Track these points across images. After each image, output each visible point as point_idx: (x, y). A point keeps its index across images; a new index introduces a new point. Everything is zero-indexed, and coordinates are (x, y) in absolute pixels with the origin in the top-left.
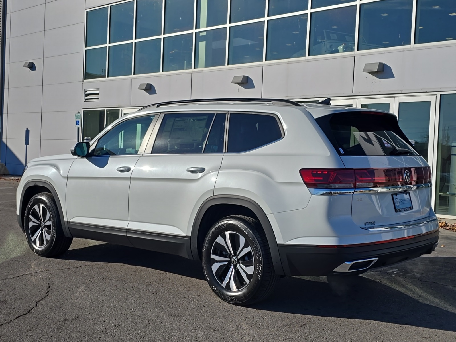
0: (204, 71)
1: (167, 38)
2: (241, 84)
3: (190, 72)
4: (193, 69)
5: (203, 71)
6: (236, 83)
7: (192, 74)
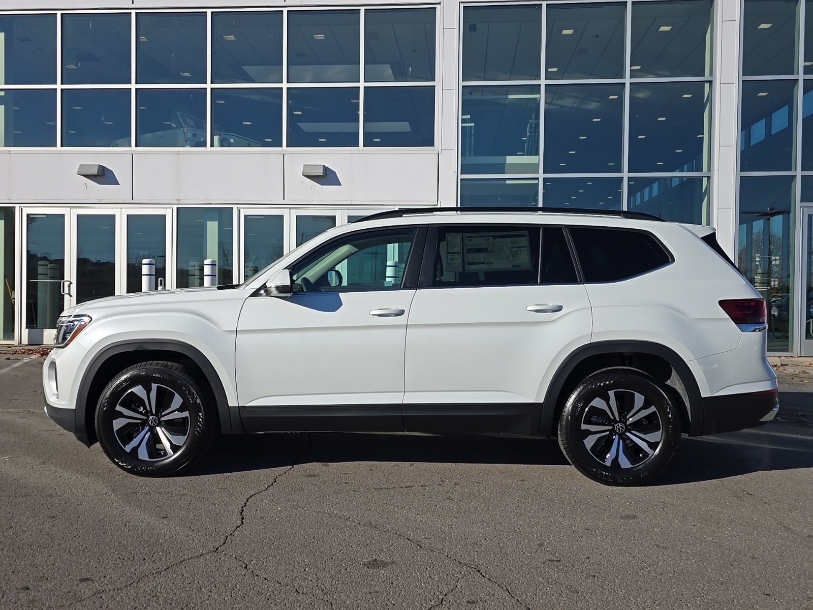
2: (94, 177)
6: (83, 176)
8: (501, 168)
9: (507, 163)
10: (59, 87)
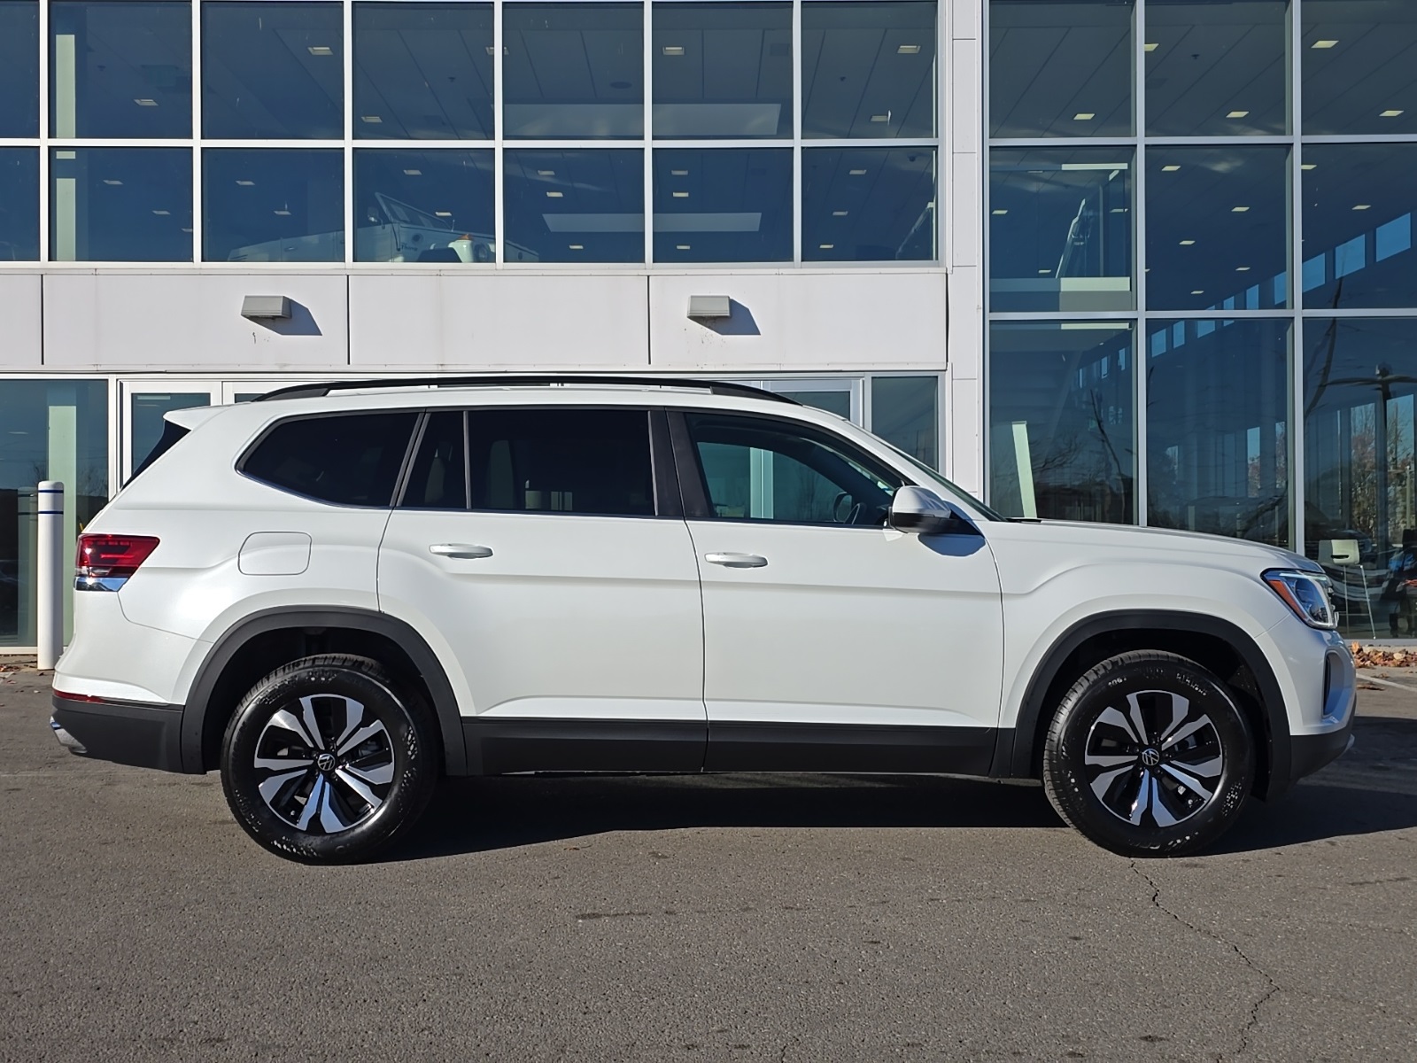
5: (96, 269)
8: (1051, 300)
9: (1062, 290)
10: (197, 143)
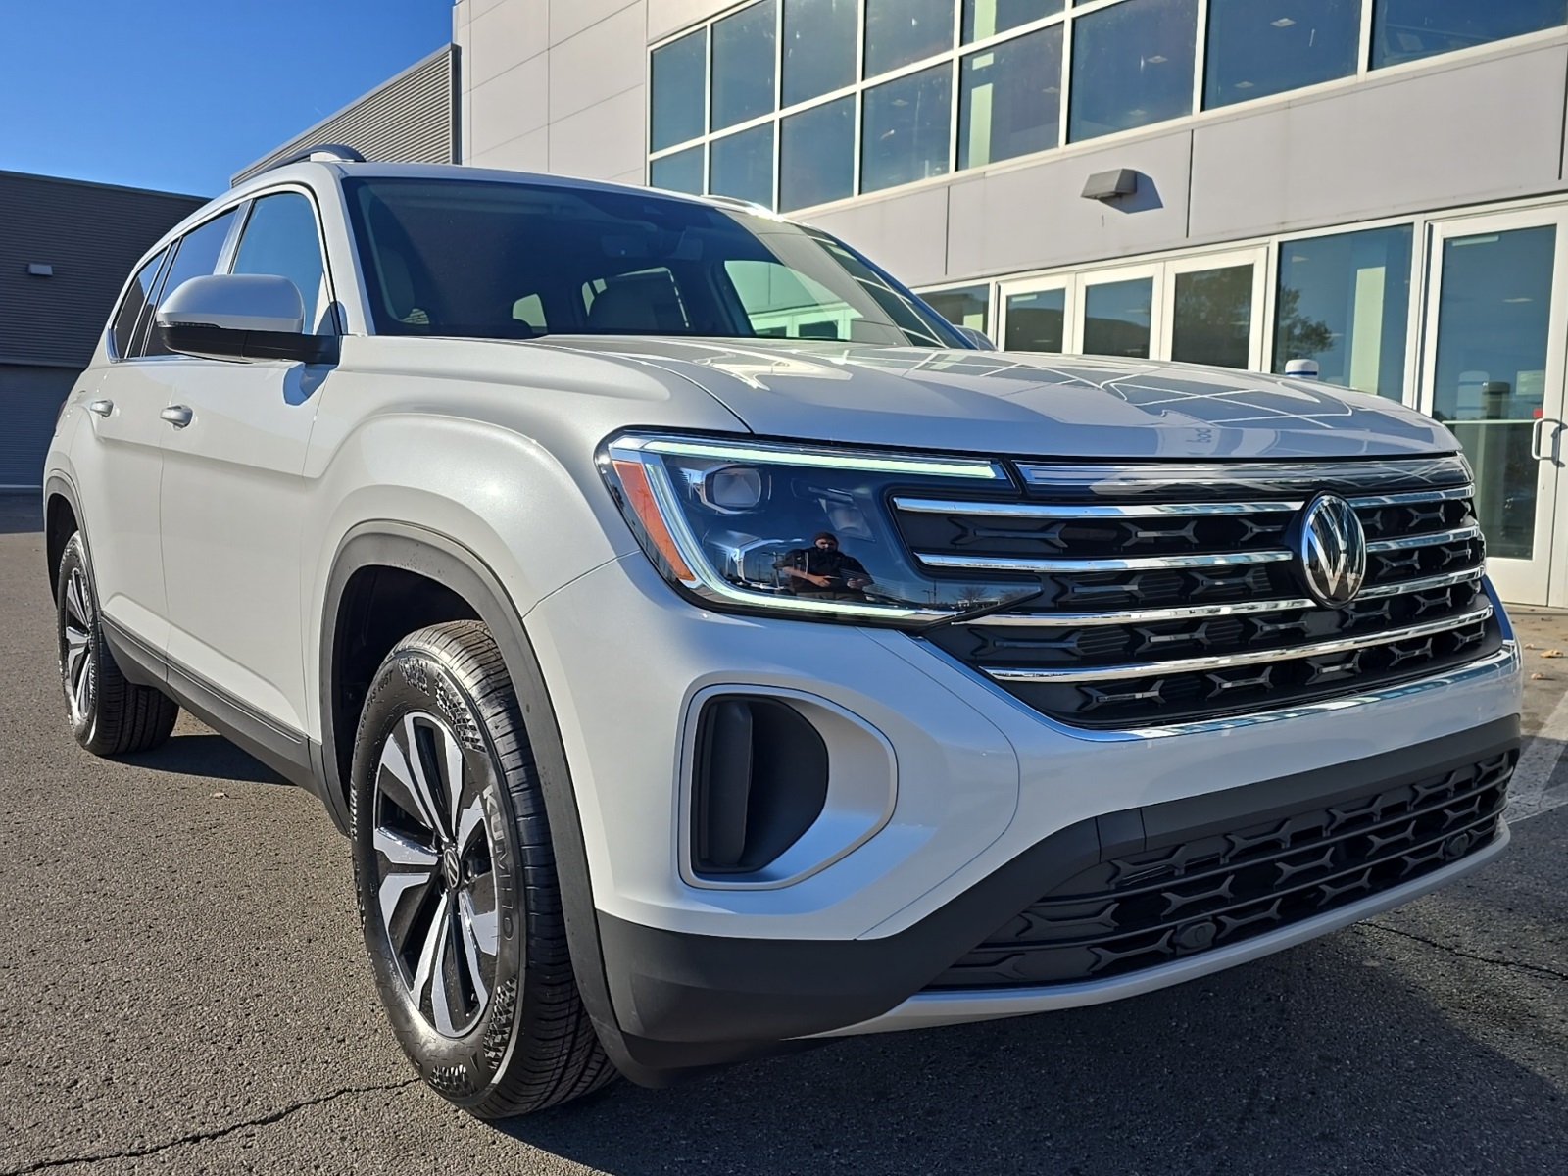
0: (987, 175)
1: (872, 91)
2: (1116, 198)
3: (943, 183)
4: (952, 174)
5: (984, 173)
6: (1095, 198)
7: (949, 188)
